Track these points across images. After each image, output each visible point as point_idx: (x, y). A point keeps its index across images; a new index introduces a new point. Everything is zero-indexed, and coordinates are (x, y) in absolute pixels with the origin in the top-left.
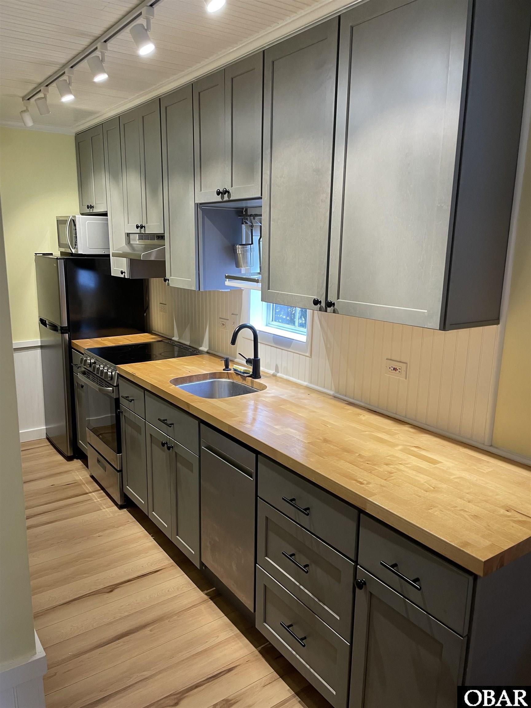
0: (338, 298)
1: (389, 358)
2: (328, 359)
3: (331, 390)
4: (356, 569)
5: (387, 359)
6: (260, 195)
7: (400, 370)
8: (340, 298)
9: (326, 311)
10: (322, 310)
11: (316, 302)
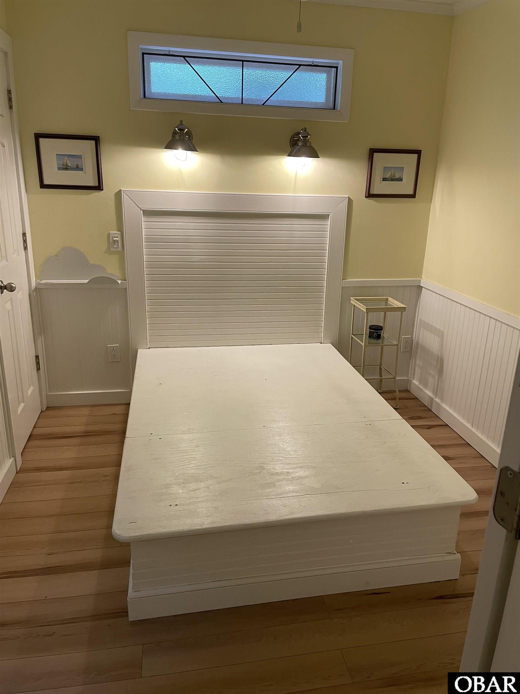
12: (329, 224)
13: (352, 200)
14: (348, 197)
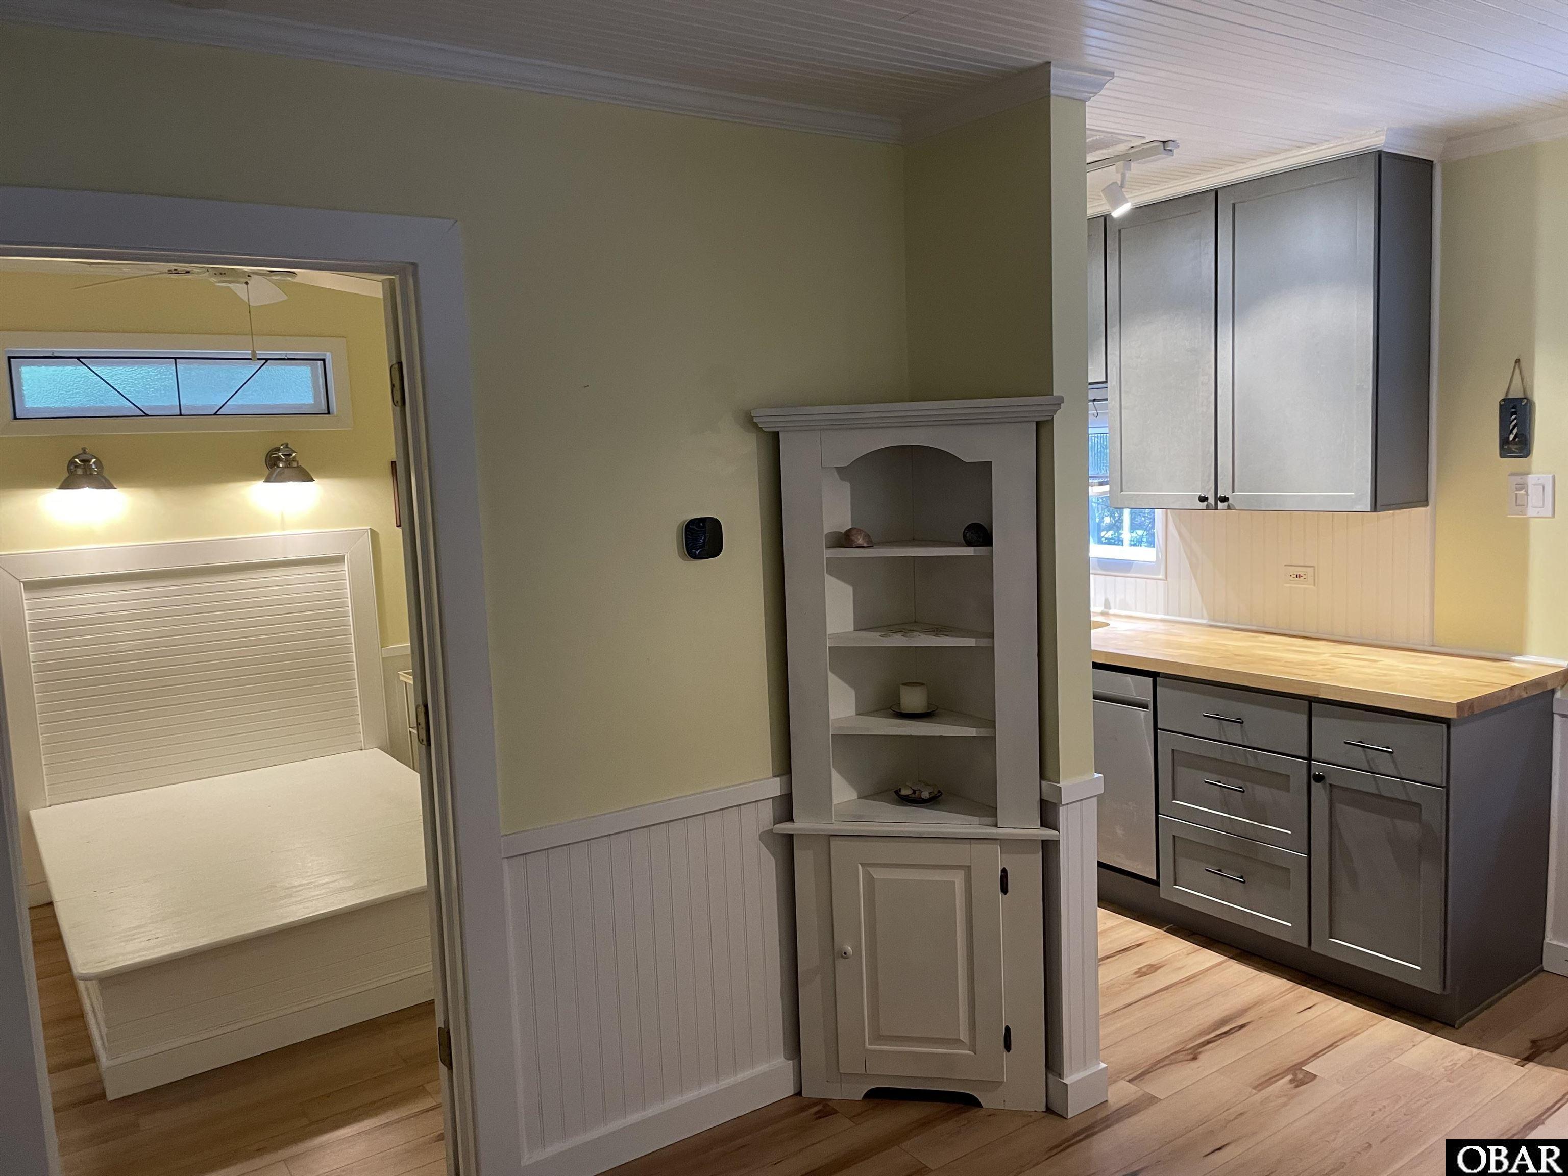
0: (1233, 491)
1: (1289, 564)
2: (1195, 579)
3: (1202, 618)
4: (1309, 766)
5: (1285, 565)
6: (1104, 380)
7: (1304, 577)
8: (1236, 490)
9: (1216, 508)
10: (1211, 507)
11: (1203, 499)
12: (346, 569)
13: (378, 533)
14: (370, 529)
